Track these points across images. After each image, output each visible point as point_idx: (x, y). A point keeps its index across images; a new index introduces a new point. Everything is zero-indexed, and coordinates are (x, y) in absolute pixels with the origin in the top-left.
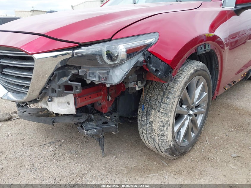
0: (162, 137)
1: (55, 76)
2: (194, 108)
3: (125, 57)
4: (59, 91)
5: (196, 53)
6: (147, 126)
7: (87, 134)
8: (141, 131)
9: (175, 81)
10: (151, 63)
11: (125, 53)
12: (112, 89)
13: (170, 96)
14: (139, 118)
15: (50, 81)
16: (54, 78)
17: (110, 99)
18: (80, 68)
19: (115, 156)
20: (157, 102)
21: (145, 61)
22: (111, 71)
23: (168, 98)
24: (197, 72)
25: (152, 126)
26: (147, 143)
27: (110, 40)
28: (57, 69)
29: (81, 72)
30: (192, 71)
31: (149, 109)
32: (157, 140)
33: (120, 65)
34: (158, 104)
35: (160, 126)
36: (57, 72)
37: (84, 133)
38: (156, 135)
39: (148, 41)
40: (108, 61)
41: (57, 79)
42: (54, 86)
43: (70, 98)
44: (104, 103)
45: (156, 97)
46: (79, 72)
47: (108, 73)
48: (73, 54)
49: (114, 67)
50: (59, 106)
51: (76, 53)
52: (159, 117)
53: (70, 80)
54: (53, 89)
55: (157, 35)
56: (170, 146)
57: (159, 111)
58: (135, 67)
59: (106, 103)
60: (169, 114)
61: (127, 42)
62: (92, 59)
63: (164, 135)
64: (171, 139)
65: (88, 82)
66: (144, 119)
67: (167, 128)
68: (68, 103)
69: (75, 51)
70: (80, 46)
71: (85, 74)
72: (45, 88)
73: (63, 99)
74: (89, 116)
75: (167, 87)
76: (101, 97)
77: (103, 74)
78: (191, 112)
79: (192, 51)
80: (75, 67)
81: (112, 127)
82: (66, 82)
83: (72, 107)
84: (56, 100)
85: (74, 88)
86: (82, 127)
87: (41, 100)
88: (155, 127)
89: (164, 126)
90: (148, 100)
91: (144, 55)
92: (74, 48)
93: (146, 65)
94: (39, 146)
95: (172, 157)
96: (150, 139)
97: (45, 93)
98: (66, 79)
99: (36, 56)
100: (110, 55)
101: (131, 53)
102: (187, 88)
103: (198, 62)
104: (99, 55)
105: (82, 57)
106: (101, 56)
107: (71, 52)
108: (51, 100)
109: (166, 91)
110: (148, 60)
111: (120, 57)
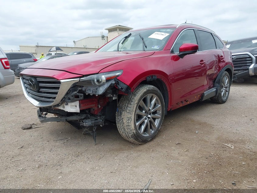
0: (128, 127)
1: (70, 91)
2: (152, 113)
3: (105, 81)
4: (72, 99)
5: (146, 80)
6: (121, 122)
7: (86, 125)
8: (118, 125)
9: (135, 95)
10: (118, 85)
11: (105, 79)
12: (101, 101)
13: (132, 103)
14: (117, 118)
15: (67, 94)
16: (70, 92)
17: (100, 107)
18: (83, 87)
19: (103, 144)
20: (125, 107)
21: (116, 83)
22: (98, 88)
23: (131, 104)
24: (149, 91)
25: (123, 121)
26: (122, 133)
27: (98, 73)
28: (71, 88)
29: (84, 89)
30: (145, 90)
31: (121, 111)
32: (126, 129)
33: (103, 85)
34: (126, 108)
35: (127, 120)
36: (71, 89)
37: (84, 124)
38: (125, 126)
39: (117, 74)
40: (97, 83)
41: (71, 92)
42: (69, 96)
43: (77, 103)
44: (96, 108)
45: (125, 104)
46: (82, 89)
47: (97, 89)
48: (80, 80)
49: (100, 86)
50: (71, 108)
51: (81, 80)
52: (126, 115)
53: (78, 93)
54: (68, 98)
55: (122, 71)
56: (133, 133)
57: (126, 112)
58: (110, 86)
59: (97, 109)
60: (132, 113)
61: (105, 74)
62: (89, 82)
63: (129, 126)
64: (134, 128)
65: (87, 94)
66: (119, 117)
67: (131, 121)
68: (76, 106)
69: (81, 79)
70: (83, 76)
71: (86, 90)
72: (64, 98)
73: (73, 104)
74: (87, 116)
75: (130, 99)
76: (94, 105)
77: (94, 89)
78: (149, 116)
79: (143, 79)
80: (80, 87)
81: (100, 122)
82: (76, 93)
83: (78, 109)
84: (70, 104)
85: (80, 96)
86: (83, 122)
87: (61, 105)
88: (124, 121)
89: (129, 120)
90: (121, 106)
91: (115, 80)
92: (80, 77)
93: (116, 85)
94: (53, 141)
95: (136, 142)
96: (123, 130)
97: (64, 100)
98: (75, 92)
99: (62, 81)
100: (98, 81)
101: (108, 80)
102: (143, 100)
103: (150, 86)
104: (93, 80)
105: (84, 81)
106: (94, 81)
107: (79, 79)
108: (67, 104)
109: (130, 101)
110: (117, 83)
111: (103, 82)
